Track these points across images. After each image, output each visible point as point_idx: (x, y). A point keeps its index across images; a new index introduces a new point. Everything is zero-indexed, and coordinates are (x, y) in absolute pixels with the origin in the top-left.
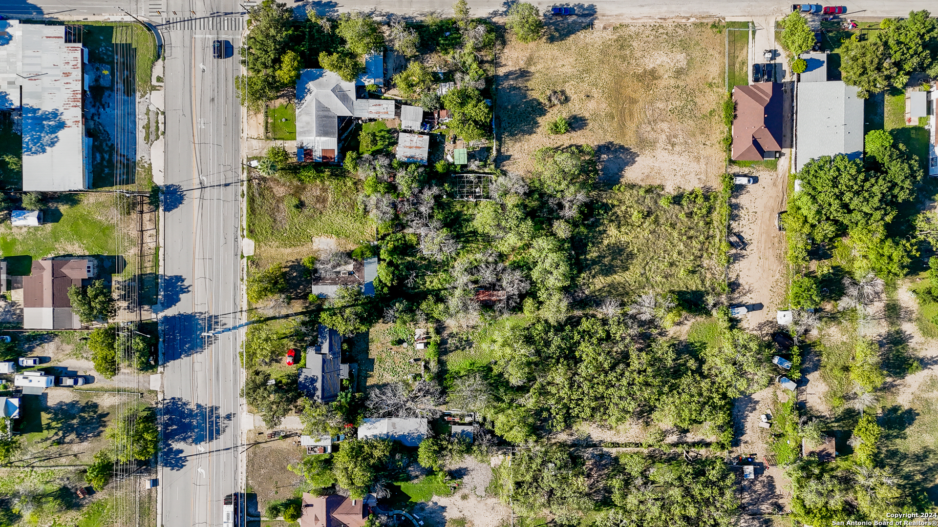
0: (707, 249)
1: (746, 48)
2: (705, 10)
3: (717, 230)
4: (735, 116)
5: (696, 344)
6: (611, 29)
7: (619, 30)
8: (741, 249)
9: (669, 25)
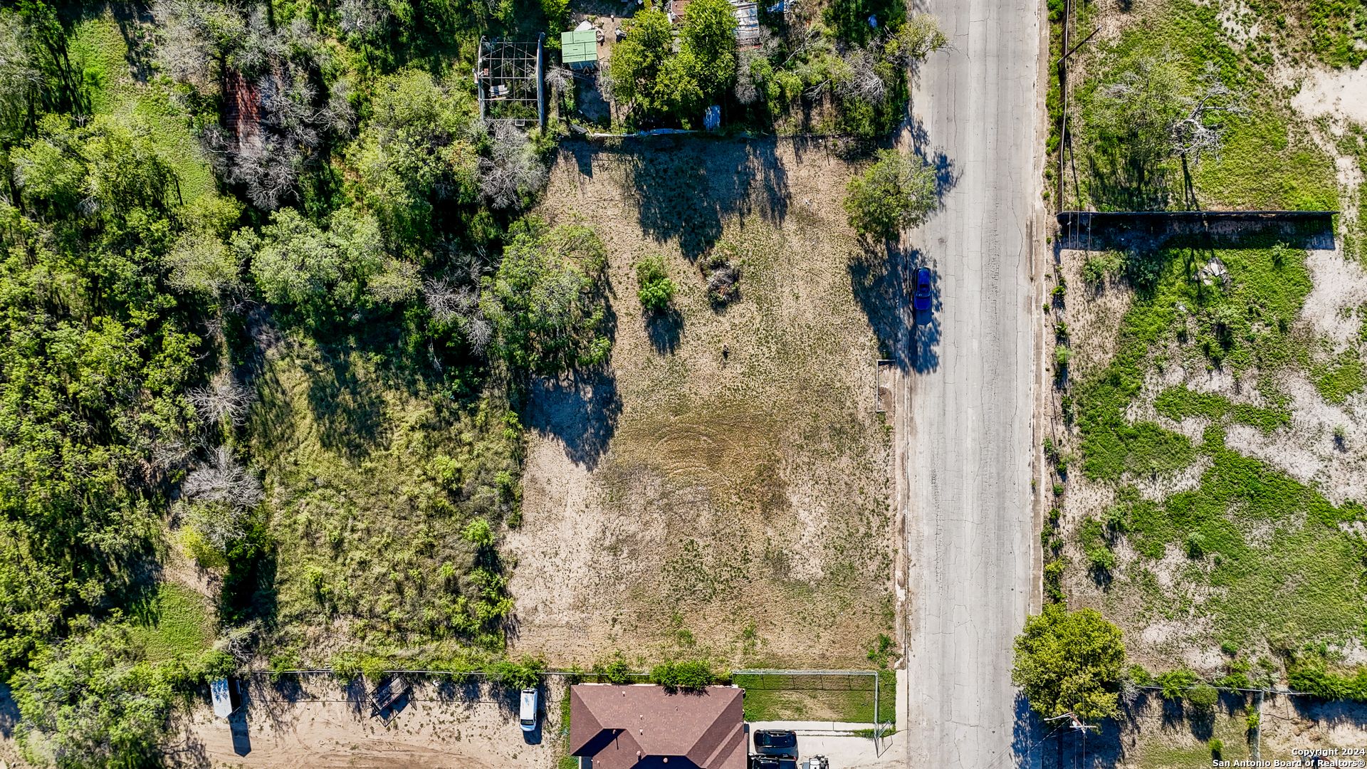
0: (373, 628)
1: (835, 716)
2: (922, 623)
3: (417, 650)
4: (671, 691)
5: (153, 602)
6: (882, 406)
7: (877, 426)
8: (373, 705)
9: (889, 541)
